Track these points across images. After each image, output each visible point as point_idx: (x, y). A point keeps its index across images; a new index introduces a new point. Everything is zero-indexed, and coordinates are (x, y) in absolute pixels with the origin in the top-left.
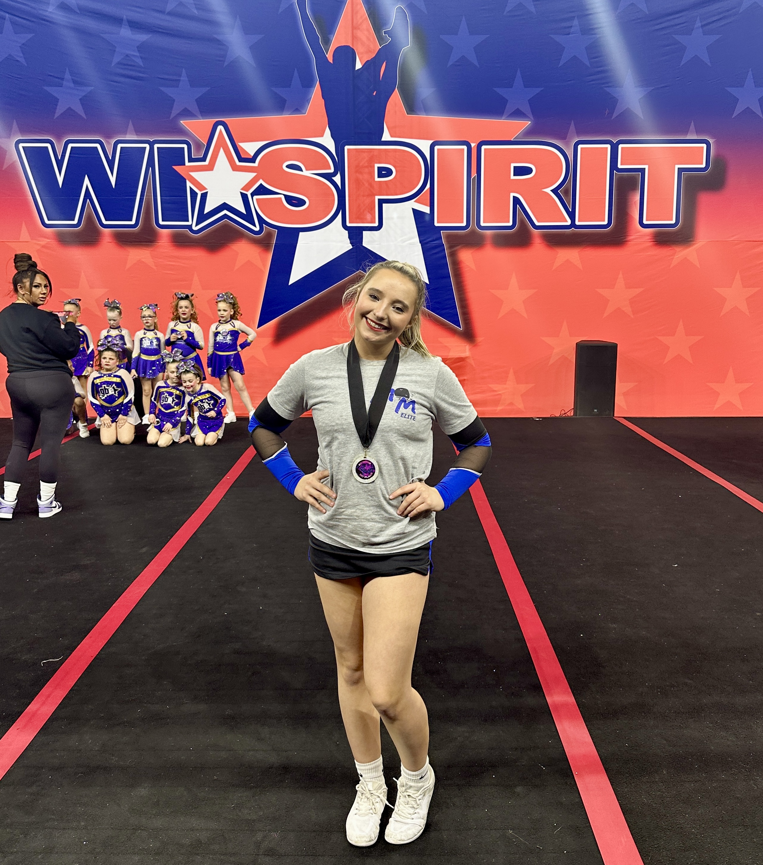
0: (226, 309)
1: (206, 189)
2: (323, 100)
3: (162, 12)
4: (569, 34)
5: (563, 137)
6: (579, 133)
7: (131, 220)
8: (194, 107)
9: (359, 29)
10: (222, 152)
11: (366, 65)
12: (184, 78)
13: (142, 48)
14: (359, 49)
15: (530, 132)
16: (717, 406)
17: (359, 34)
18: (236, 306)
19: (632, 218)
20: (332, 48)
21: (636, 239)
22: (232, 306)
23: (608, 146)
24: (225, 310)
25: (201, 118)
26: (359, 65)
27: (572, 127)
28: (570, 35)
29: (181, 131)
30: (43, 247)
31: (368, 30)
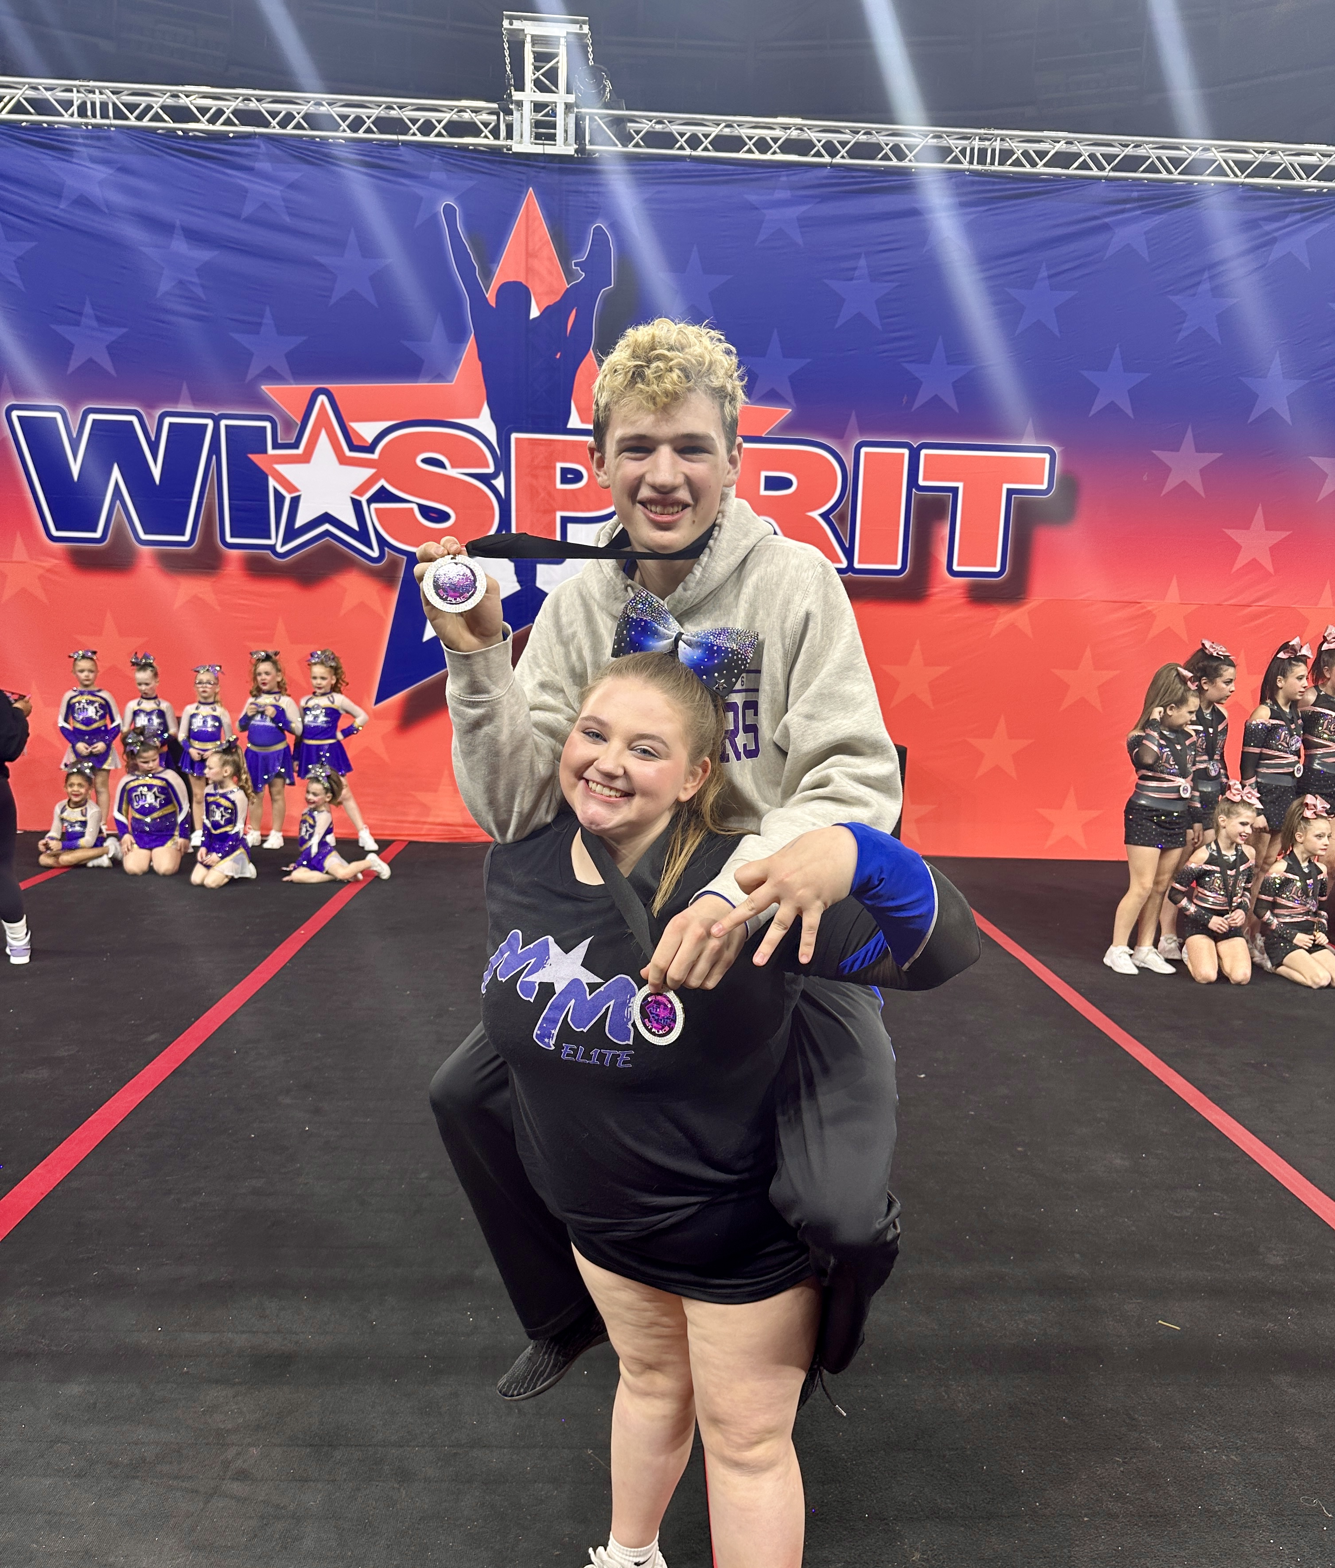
0: (325, 675)
1: (297, 490)
2: (480, 363)
3: (236, 217)
4: (852, 279)
5: (839, 434)
6: (863, 430)
7: (182, 534)
8: (282, 366)
9: (536, 256)
10: (323, 437)
11: (547, 312)
12: (268, 320)
13: (204, 270)
14: (535, 288)
15: (789, 425)
16: (1050, 843)
17: (535, 263)
18: (340, 671)
19: (937, 561)
20: (495, 284)
21: (942, 592)
22: (333, 672)
23: (906, 452)
24: (323, 678)
25: (292, 381)
26: (535, 312)
27: (853, 420)
28: (854, 282)
29: (262, 402)
30: (48, 570)
31: (550, 259)
